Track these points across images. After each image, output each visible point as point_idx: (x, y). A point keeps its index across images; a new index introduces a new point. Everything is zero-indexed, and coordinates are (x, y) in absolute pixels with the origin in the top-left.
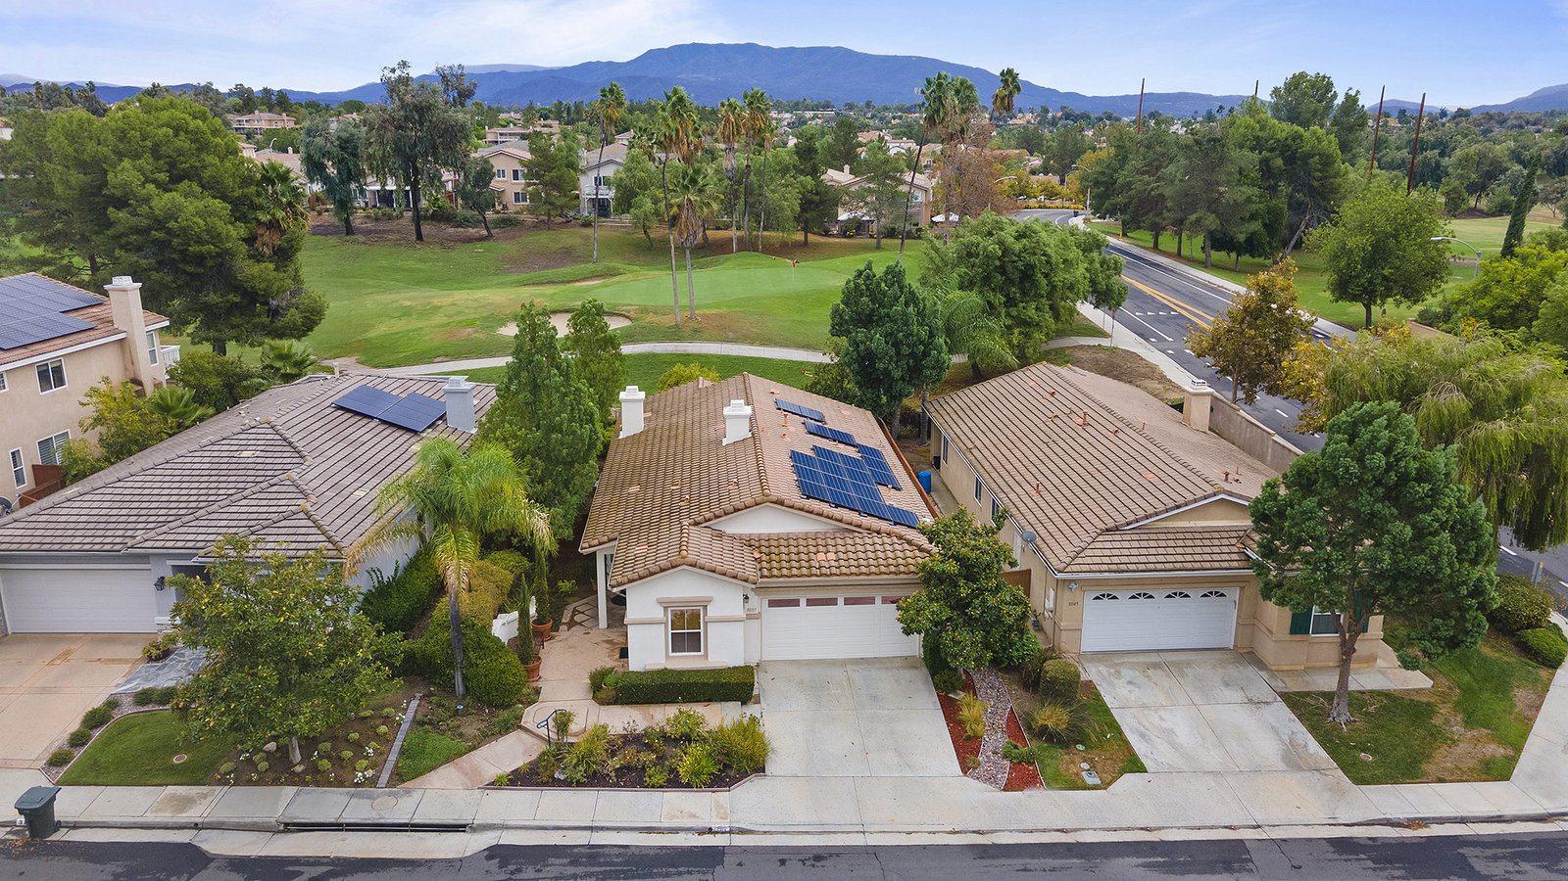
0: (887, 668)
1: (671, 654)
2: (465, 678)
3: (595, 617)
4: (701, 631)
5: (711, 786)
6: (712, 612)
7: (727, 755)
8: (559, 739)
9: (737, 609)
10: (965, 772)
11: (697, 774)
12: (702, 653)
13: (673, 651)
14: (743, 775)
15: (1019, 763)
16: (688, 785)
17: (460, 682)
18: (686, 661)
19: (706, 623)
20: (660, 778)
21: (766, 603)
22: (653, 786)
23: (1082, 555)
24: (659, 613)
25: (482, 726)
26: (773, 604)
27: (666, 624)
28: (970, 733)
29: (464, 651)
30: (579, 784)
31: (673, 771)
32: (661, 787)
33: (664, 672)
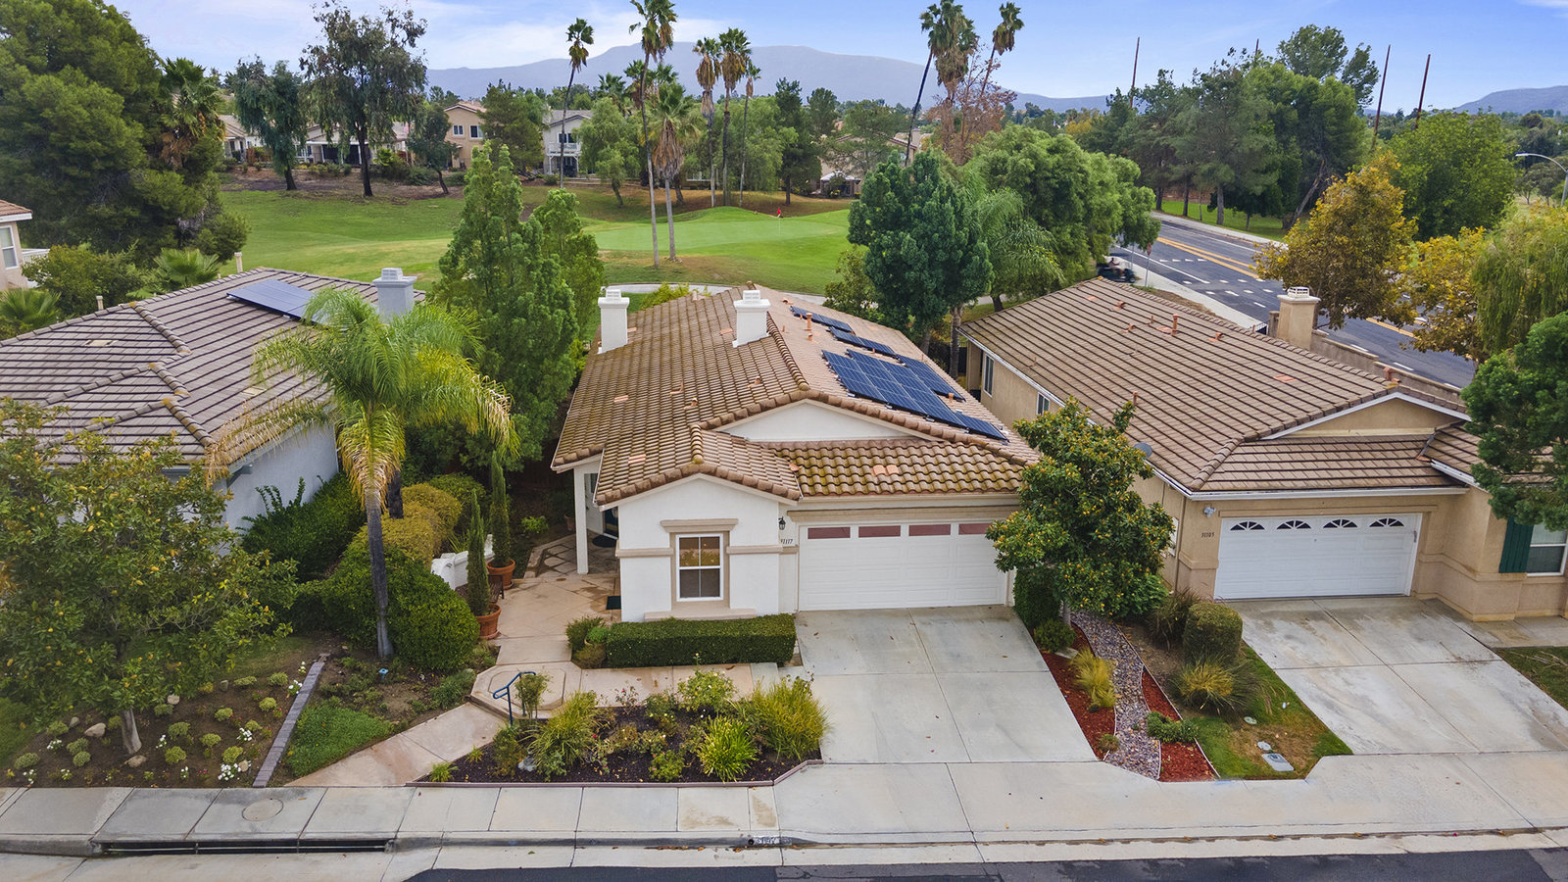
0: (967, 620)
1: (679, 599)
2: (392, 632)
3: (573, 561)
4: (721, 567)
5: (746, 778)
6: (737, 539)
7: (767, 733)
8: (524, 715)
9: (771, 537)
10: (1101, 757)
11: (726, 761)
12: (721, 598)
13: (681, 596)
14: (788, 764)
15: (1173, 742)
16: (714, 778)
17: (385, 638)
18: (700, 609)
19: (727, 556)
20: (671, 768)
21: (805, 532)
22: (663, 780)
23: (1220, 470)
24: (663, 541)
25: (415, 698)
26: (814, 534)
27: (673, 557)
28: (1096, 702)
29: (390, 593)
30: (556, 778)
31: (690, 756)
32: (675, 780)
33: (670, 623)
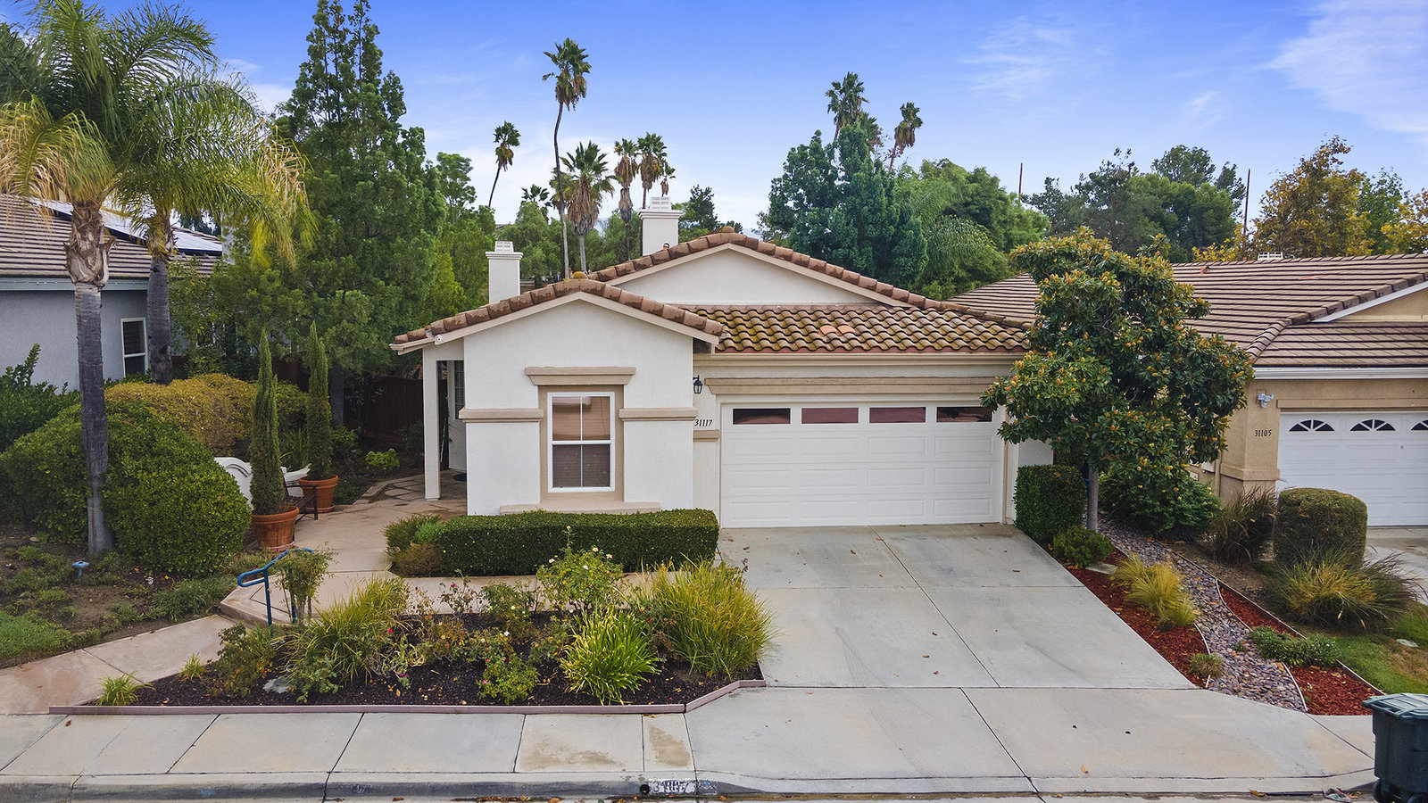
1: (551, 489)
4: (612, 442)
5: (638, 698)
6: (634, 399)
7: (675, 633)
8: (294, 622)
9: (681, 395)
10: (1201, 684)
11: (605, 670)
12: (612, 488)
13: (555, 485)
14: (710, 681)
15: (1307, 665)
16: (586, 698)
18: (582, 501)
19: (620, 421)
20: (519, 680)
21: (729, 415)
22: (499, 700)
23: (1269, 347)
24: (528, 399)
26: (741, 416)
27: (541, 420)
28: (1164, 617)
30: (317, 697)
31: (549, 667)
33: (540, 515)
